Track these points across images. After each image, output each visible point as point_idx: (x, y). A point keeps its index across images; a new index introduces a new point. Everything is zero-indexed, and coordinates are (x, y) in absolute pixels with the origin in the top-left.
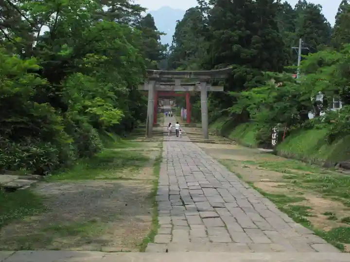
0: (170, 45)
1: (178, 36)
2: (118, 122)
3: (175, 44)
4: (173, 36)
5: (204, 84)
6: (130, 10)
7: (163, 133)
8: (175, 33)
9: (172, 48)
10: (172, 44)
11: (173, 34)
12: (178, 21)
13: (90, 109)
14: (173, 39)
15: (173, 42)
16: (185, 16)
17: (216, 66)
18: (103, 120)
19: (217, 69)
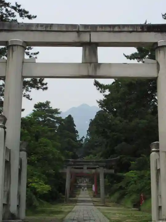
0: (86, 137)
1: (90, 131)
2: (47, 192)
3: (88, 137)
4: (87, 131)
5: (102, 168)
6: (55, 120)
7: (77, 201)
8: (89, 129)
9: (86, 140)
10: (87, 137)
11: (88, 129)
12: (91, 120)
13: (31, 184)
14: (88, 133)
15: (87, 135)
16: (96, 116)
17: (111, 156)
18: (38, 191)
19: (112, 158)
